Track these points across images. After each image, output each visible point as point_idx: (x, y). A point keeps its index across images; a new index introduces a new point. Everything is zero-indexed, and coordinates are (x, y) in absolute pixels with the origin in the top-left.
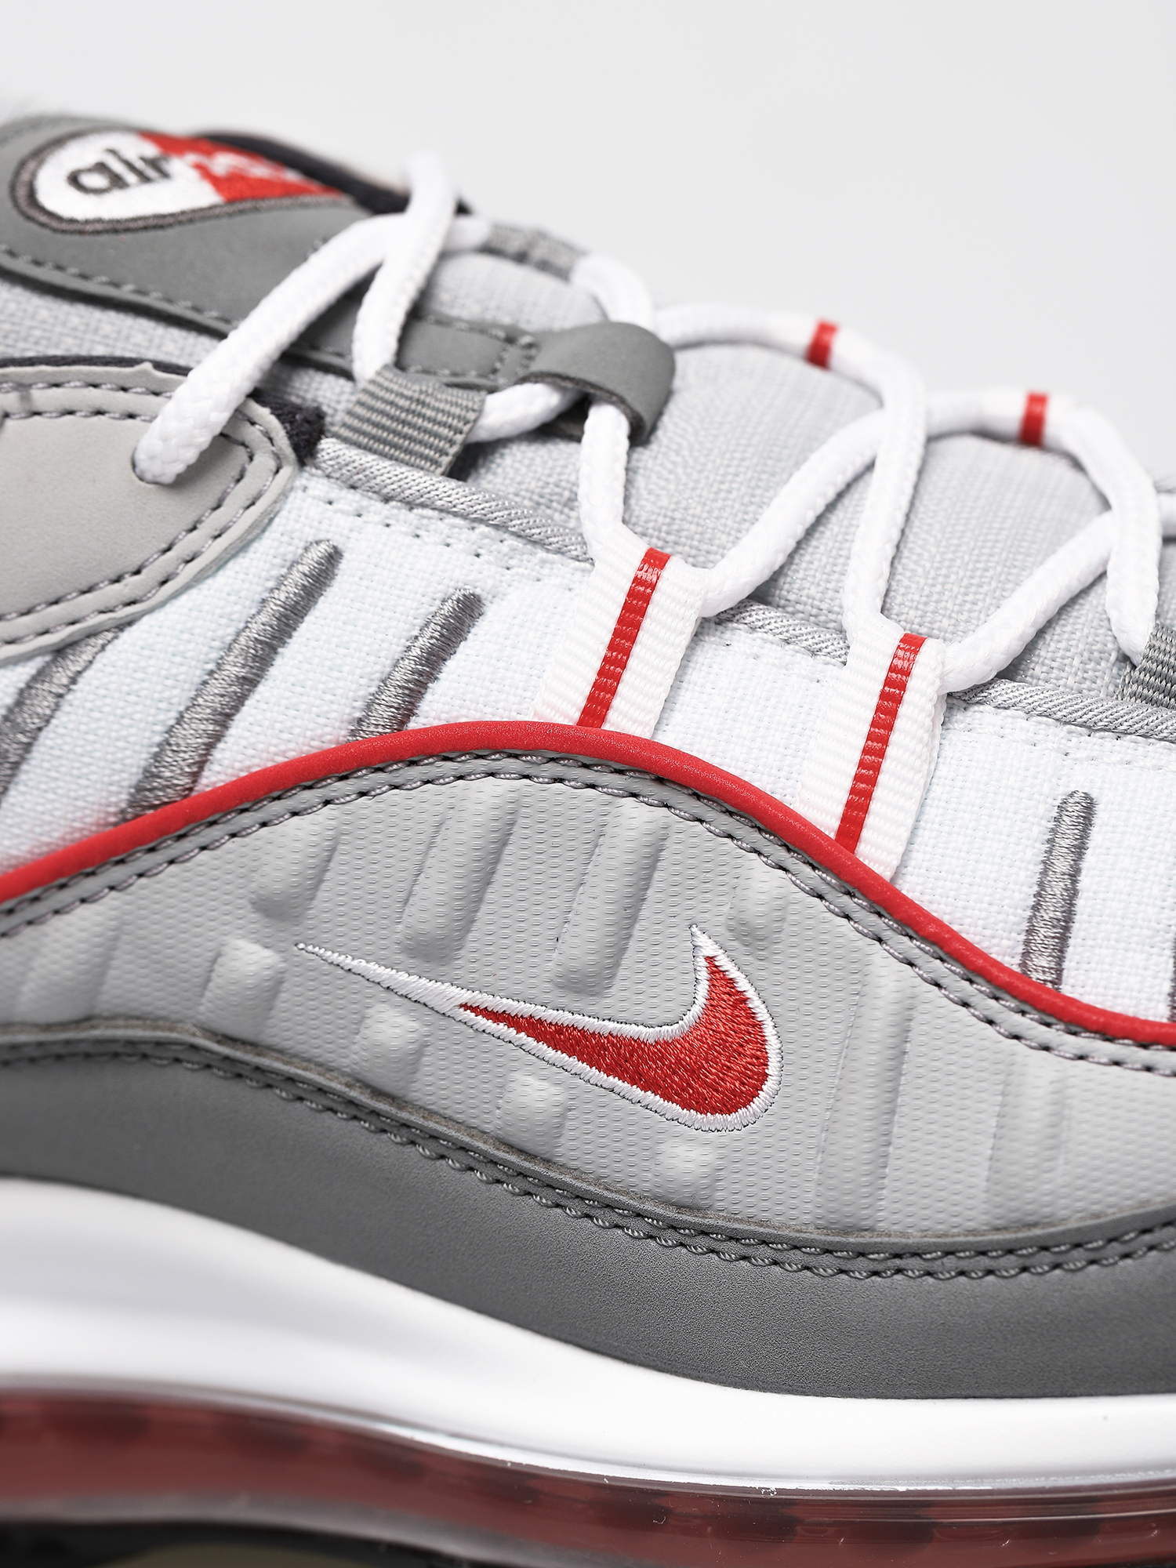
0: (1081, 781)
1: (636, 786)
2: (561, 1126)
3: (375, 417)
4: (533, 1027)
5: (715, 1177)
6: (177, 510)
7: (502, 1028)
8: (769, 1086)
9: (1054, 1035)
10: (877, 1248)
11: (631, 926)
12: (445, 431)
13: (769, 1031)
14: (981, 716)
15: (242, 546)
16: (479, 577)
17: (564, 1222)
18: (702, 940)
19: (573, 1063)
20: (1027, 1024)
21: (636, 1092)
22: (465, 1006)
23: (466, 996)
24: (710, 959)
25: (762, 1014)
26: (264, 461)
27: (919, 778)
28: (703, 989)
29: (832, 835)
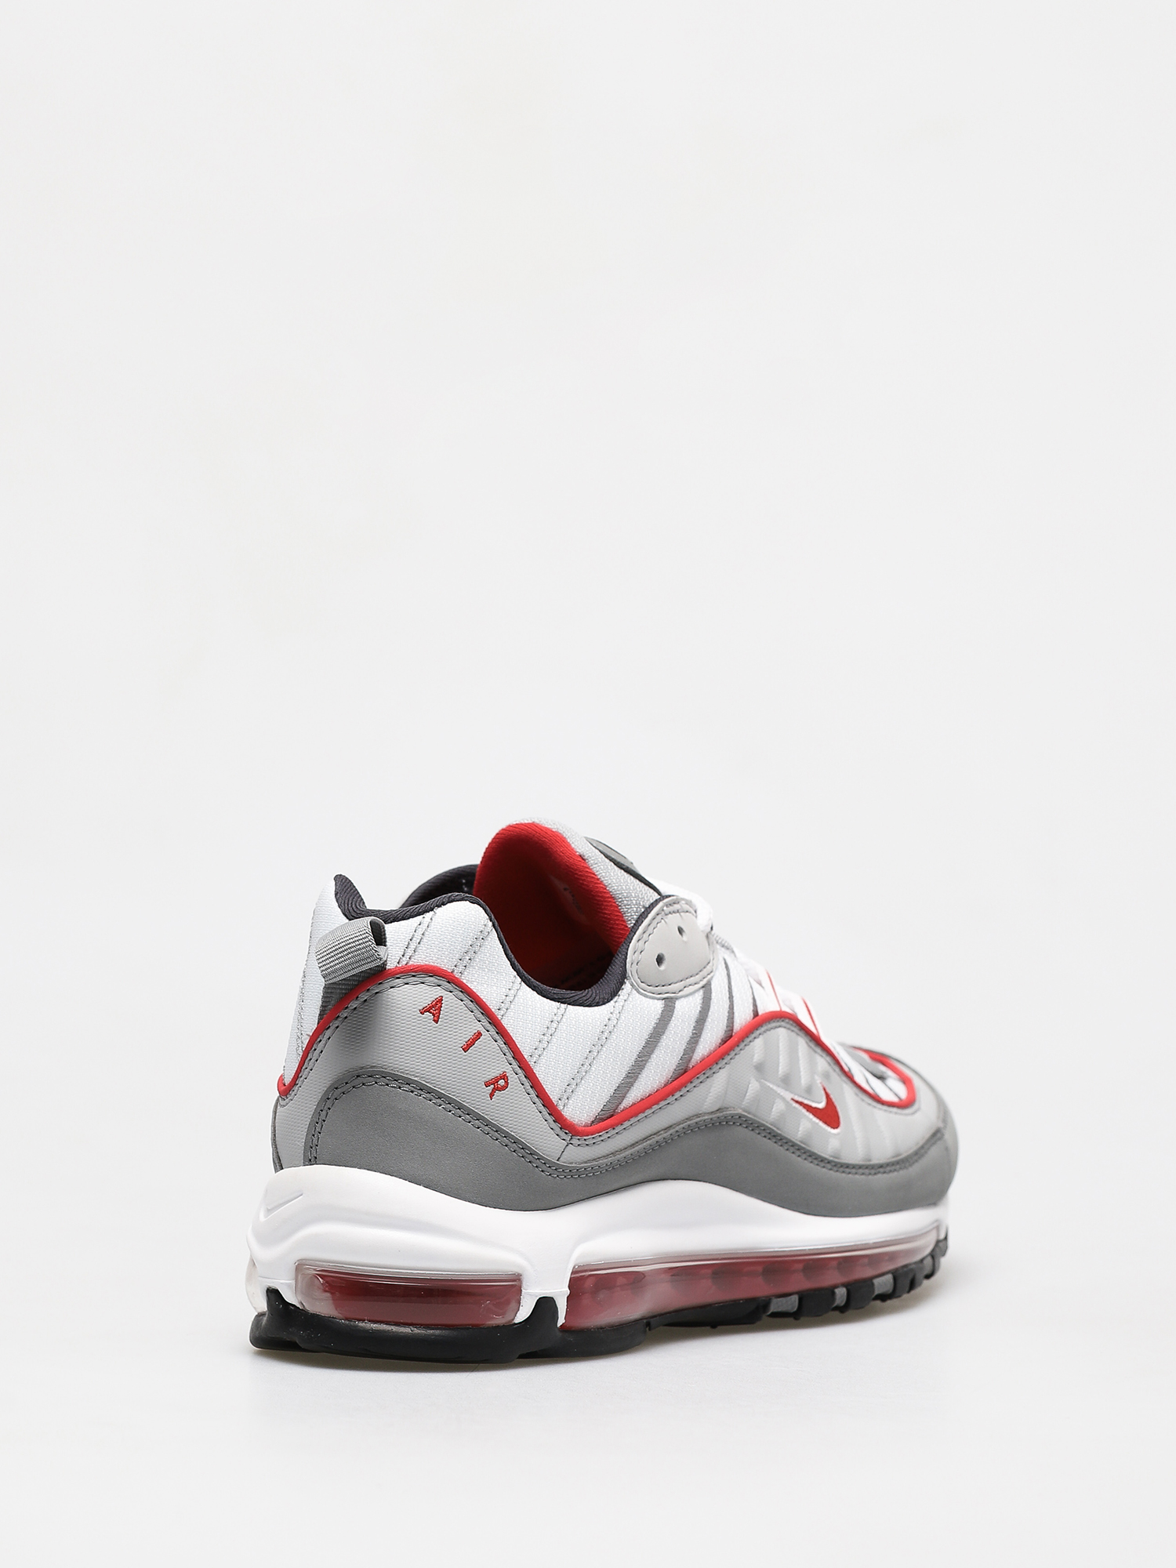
2: (811, 1136)
4: (803, 1105)
7: (798, 1105)
22: (791, 1099)
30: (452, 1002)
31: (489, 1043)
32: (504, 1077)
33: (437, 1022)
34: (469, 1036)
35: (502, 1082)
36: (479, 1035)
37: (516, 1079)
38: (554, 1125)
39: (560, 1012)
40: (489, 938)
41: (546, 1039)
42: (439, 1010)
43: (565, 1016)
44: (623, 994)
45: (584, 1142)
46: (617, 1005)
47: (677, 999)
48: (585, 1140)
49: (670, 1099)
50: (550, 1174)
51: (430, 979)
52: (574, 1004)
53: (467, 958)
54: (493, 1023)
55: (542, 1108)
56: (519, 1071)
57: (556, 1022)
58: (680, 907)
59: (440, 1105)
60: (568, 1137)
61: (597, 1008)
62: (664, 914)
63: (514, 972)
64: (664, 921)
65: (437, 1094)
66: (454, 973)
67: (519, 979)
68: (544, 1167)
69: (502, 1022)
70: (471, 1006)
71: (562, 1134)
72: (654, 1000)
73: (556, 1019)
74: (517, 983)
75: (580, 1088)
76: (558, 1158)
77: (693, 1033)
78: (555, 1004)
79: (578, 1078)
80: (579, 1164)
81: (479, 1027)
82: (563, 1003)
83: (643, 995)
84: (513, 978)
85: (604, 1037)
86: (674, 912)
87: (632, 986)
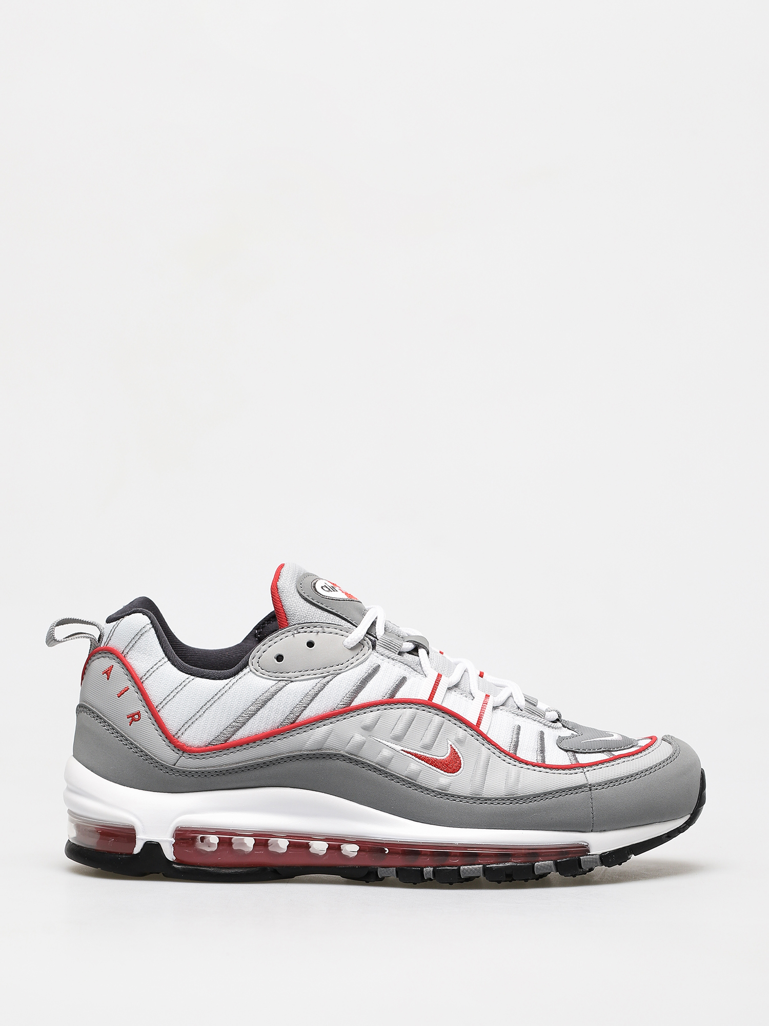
0: (517, 723)
1: (438, 713)
2: (419, 774)
3: (384, 644)
4: (416, 755)
5: (450, 785)
6: (350, 654)
7: (409, 755)
8: (461, 769)
9: (517, 763)
10: (482, 798)
11: (436, 738)
12: (397, 647)
13: (461, 759)
14: (498, 711)
15: (362, 663)
16: (406, 674)
17: (417, 793)
18: (449, 742)
19: (423, 762)
20: (512, 761)
21: (435, 768)
22: (402, 750)
23: (402, 748)
24: (451, 745)
25: (460, 756)
26: (366, 648)
27: (490, 718)
28: (449, 750)
29: (475, 724)
30: (118, 668)
31: (133, 693)
32: (138, 714)
33: (108, 679)
34: (122, 688)
35: (136, 717)
36: (127, 689)
37: (145, 715)
38: (169, 745)
39: (188, 680)
40: (146, 634)
41: (172, 694)
42: (110, 673)
43: (191, 683)
44: (241, 674)
45: (194, 756)
46: (233, 680)
47: (292, 682)
48: (195, 755)
49: (273, 739)
50: (167, 773)
51: (111, 656)
52: (202, 677)
53: (131, 645)
54: (136, 683)
55: (161, 734)
56: (149, 711)
57: (182, 686)
58: (323, 629)
59: (104, 726)
60: (181, 753)
61: (218, 681)
62: (296, 632)
63: (164, 655)
64: (294, 636)
65: (103, 720)
66: (123, 653)
67: (166, 659)
68: (161, 767)
69: (144, 683)
70: (127, 672)
71: (176, 750)
72: (268, 680)
73: (184, 684)
74: (163, 661)
75: (194, 725)
76: (173, 764)
77: (300, 702)
78: (187, 676)
79: (194, 719)
80: (191, 768)
81: (129, 684)
82: (193, 676)
83: (259, 676)
84: (161, 658)
85: (216, 697)
86: (311, 632)
87: (251, 671)
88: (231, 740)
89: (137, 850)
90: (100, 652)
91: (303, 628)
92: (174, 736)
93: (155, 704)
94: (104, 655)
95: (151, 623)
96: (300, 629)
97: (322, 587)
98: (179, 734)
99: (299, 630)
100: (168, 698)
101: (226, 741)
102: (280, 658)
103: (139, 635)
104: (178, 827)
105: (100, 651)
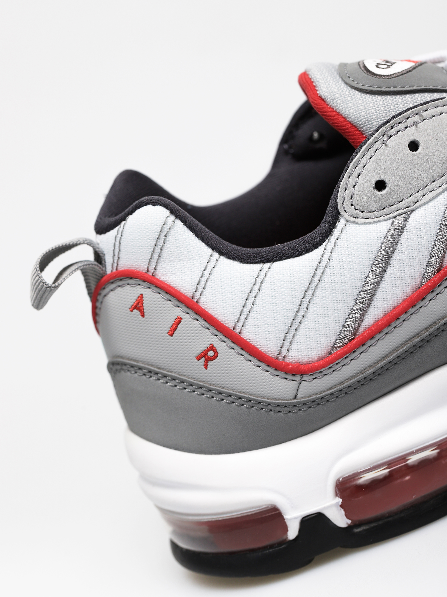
30: (151, 296)
31: (191, 323)
32: (212, 348)
33: (143, 316)
34: (171, 322)
35: (211, 353)
36: (179, 320)
37: (222, 346)
38: (277, 373)
39: (263, 273)
40: (172, 232)
41: (250, 302)
42: (142, 306)
43: (268, 275)
44: (336, 232)
45: (320, 375)
46: (328, 245)
47: (412, 211)
48: (321, 372)
49: (421, 303)
50: (290, 412)
51: (131, 281)
52: (281, 259)
53: (156, 256)
54: (188, 306)
55: (259, 363)
56: (226, 339)
57: (258, 284)
58: (421, 116)
59: (167, 383)
60: (298, 378)
61: (307, 255)
62: (385, 138)
63: (210, 251)
64: (386, 145)
65: (161, 373)
66: (148, 271)
67: (216, 255)
68: (278, 409)
69: (200, 301)
70: (168, 297)
71: (290, 377)
72: (378, 224)
73: (259, 280)
74: (214, 259)
75: (300, 333)
76: (293, 397)
77: (438, 235)
78: (258, 266)
79: (296, 323)
80: (321, 393)
81: (179, 312)
82: (267, 262)
83: (362, 224)
84: (207, 257)
85: (316, 280)
86: (406, 128)
87: (347, 221)
88: (361, 329)
89: (293, 533)
90: (112, 281)
91: (392, 128)
92: (277, 358)
93: (230, 325)
94: (120, 283)
95: (172, 212)
96: (389, 130)
97: (377, 66)
98: (284, 352)
99: (390, 133)
100: (246, 310)
101: (355, 334)
102: (380, 185)
103: (162, 237)
104: (338, 480)
105: (111, 279)
